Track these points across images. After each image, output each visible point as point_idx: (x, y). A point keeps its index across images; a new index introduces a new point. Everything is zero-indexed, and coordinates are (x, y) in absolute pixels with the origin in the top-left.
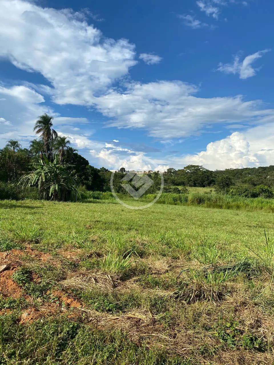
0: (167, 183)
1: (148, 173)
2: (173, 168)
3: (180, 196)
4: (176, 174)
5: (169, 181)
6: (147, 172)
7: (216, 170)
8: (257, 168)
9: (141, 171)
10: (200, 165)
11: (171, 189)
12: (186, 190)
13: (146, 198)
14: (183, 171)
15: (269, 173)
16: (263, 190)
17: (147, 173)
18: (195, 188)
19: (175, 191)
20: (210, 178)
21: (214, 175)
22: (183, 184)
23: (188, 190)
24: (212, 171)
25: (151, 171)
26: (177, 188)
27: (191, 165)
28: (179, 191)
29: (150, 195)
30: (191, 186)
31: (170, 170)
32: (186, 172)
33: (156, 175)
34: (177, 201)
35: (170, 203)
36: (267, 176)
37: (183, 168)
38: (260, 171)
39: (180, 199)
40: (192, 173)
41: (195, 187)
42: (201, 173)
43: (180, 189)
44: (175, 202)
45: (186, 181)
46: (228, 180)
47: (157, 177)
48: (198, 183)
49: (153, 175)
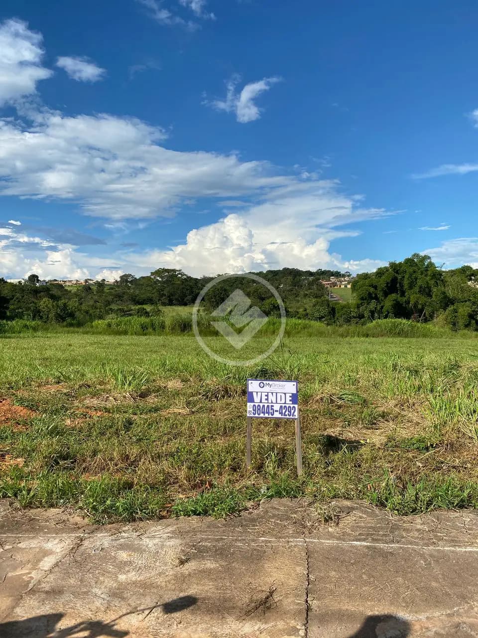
0: (122, 301)
1: (84, 284)
2: (131, 275)
3: (152, 321)
4: (136, 285)
5: (126, 297)
6: (82, 281)
7: (202, 277)
8: (265, 272)
9: (69, 279)
10: (177, 268)
11: (132, 310)
12: (159, 311)
13: (92, 327)
14: (148, 278)
15: (283, 280)
16: (274, 306)
17: (81, 283)
18: (172, 307)
19: (139, 314)
20: (194, 290)
21: (200, 285)
22: (150, 301)
23: (163, 312)
24: (197, 279)
25: (90, 280)
26: (144, 309)
27: (163, 269)
28: (147, 314)
29: (100, 322)
30: (164, 304)
31: (124, 278)
32: (154, 281)
33: (100, 287)
34: (147, 329)
35: (136, 333)
36: (279, 285)
37: (149, 275)
38: (270, 276)
39: (152, 325)
40: (164, 282)
41: (171, 305)
42: (179, 282)
43: (148, 310)
44: (144, 330)
45: (155, 296)
46: (223, 292)
47: (102, 290)
48: (177, 299)
49: (95, 288)
